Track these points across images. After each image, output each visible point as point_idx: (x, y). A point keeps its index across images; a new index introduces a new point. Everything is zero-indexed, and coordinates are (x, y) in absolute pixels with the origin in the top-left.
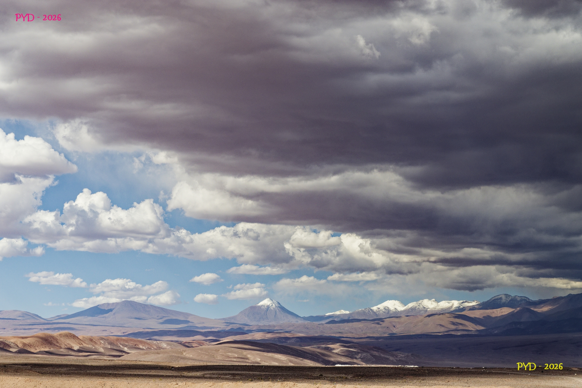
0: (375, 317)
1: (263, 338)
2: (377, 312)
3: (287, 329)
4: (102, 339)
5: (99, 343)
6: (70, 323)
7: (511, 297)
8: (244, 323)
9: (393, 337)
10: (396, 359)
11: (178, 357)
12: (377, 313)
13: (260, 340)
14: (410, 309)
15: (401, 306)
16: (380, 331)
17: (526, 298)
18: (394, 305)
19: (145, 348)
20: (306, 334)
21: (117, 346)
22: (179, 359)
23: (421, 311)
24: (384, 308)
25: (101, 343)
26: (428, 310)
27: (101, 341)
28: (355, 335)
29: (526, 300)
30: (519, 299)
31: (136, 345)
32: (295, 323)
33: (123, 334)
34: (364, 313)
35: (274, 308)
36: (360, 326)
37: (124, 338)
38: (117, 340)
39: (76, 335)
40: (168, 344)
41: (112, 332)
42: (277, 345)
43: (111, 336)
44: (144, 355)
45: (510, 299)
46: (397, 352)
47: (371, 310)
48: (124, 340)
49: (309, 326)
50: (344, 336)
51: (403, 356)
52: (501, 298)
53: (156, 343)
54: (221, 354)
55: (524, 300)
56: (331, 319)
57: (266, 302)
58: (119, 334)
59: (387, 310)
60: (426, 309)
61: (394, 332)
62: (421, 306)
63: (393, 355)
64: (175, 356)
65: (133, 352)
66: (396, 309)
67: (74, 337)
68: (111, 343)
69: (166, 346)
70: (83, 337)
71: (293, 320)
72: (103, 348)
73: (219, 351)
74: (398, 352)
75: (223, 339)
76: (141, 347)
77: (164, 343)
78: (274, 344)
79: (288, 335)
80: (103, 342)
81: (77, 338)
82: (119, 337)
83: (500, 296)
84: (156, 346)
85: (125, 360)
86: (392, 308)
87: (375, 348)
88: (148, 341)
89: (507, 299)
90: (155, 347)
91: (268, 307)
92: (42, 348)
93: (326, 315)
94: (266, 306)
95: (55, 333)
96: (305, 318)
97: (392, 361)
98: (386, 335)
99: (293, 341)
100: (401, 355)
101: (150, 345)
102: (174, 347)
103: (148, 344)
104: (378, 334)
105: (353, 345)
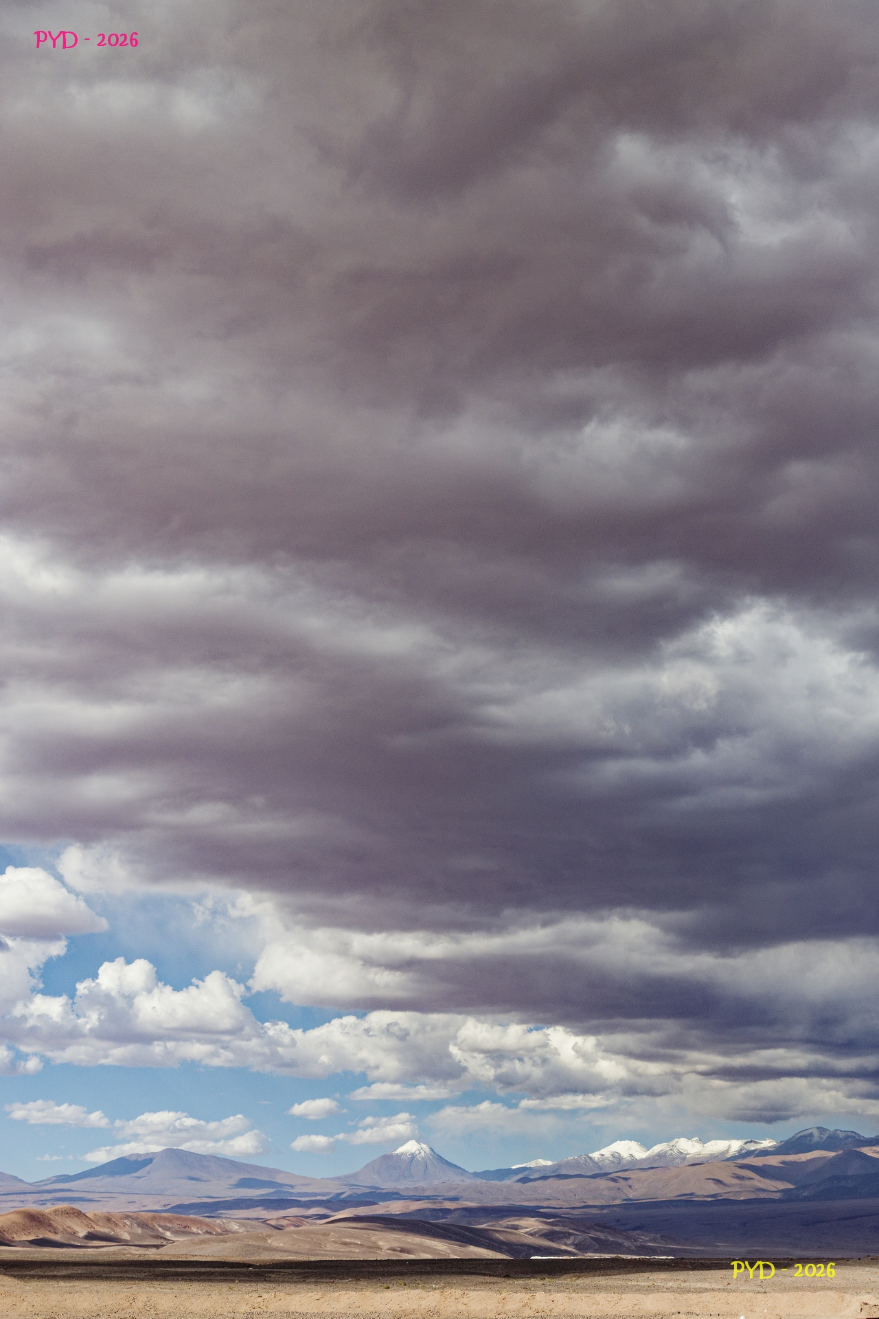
0: (597, 1172)
1: (405, 1211)
2: (601, 1161)
3: (445, 1194)
4: (127, 1217)
5: (121, 1225)
6: (73, 1189)
7: (828, 1132)
8: (373, 1185)
9: (629, 1205)
10: (635, 1244)
11: (259, 1247)
12: (600, 1164)
13: (400, 1214)
14: (656, 1155)
15: (640, 1151)
16: (605, 1195)
17: (854, 1134)
18: (629, 1150)
19: (201, 1232)
20: (479, 1203)
21: (153, 1229)
22: (261, 1250)
23: (674, 1159)
24: (612, 1155)
25: (125, 1225)
26: (688, 1156)
27: (126, 1221)
28: (563, 1203)
29: (854, 1137)
30: (842, 1135)
31: (185, 1227)
32: (459, 1183)
33: (164, 1208)
34: (577, 1164)
35: (422, 1158)
36: (571, 1187)
37: (164, 1214)
38: (154, 1218)
39: (83, 1212)
40: (241, 1225)
41: (144, 1204)
42: (429, 1223)
43: (143, 1211)
44: (201, 1244)
45: (827, 1135)
46: (636, 1232)
47: (590, 1158)
48: (165, 1219)
49: (484, 1189)
50: (544, 1206)
51: (647, 1239)
52: (811, 1135)
53: (221, 1223)
54: (333, 1241)
55: (851, 1137)
56: (520, 1176)
57: (411, 1147)
58: (157, 1208)
59: (617, 1157)
60: (683, 1155)
61: (631, 1197)
62: (675, 1150)
63: (628, 1238)
64: (254, 1246)
65: (181, 1239)
66: (631, 1155)
67: (79, 1214)
68: (142, 1225)
69: (237, 1227)
70: (95, 1215)
71: (456, 1179)
72: (129, 1233)
73: (329, 1234)
74: (638, 1232)
75: (336, 1213)
76: (194, 1230)
77: (233, 1221)
78: (425, 1222)
79: (448, 1205)
80: (128, 1223)
81: (84, 1217)
82: (157, 1214)
83: (810, 1131)
84: (221, 1228)
85: (166, 1253)
86: (625, 1155)
87: (598, 1225)
88: (207, 1219)
89: (822, 1136)
90: (219, 1230)
91: (413, 1156)
92: (24, 1236)
93: (513, 1168)
94: (410, 1155)
95: (47, 1209)
96: (476, 1175)
97: (628, 1248)
98: (617, 1202)
99: (456, 1215)
100: (644, 1239)
101: (209, 1226)
102: (252, 1230)
103: (207, 1225)
104: (603, 1200)
105: (559, 1221)
